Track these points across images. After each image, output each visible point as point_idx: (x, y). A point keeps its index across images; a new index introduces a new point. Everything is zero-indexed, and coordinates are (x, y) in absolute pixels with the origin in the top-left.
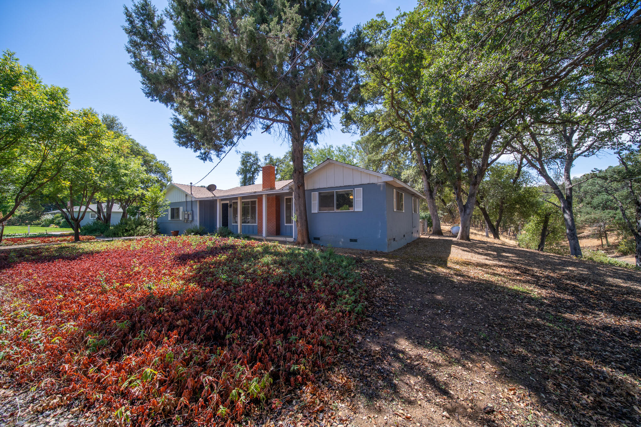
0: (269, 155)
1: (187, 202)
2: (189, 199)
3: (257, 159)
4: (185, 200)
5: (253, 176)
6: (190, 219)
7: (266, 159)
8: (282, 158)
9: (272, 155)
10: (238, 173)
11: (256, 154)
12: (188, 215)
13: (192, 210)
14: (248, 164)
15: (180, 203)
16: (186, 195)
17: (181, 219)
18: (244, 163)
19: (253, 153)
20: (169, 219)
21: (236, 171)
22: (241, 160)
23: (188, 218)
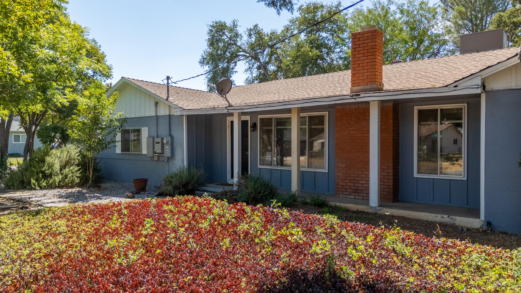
0: (256, 26)
1: (157, 117)
2: (163, 111)
3: (237, 35)
4: (153, 114)
5: (228, 67)
6: (168, 152)
7: (250, 35)
8: (279, 32)
9: (260, 26)
10: (203, 62)
11: (235, 26)
12: (163, 145)
13: (170, 135)
14: (221, 45)
15: (143, 120)
16: (156, 104)
17: (144, 152)
18: (213, 42)
19: (229, 23)
20: (118, 150)
21: (199, 58)
22: (207, 37)
23: (163, 153)
